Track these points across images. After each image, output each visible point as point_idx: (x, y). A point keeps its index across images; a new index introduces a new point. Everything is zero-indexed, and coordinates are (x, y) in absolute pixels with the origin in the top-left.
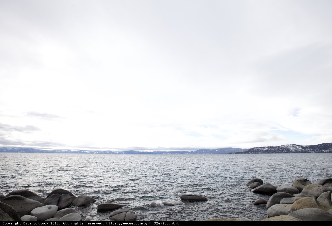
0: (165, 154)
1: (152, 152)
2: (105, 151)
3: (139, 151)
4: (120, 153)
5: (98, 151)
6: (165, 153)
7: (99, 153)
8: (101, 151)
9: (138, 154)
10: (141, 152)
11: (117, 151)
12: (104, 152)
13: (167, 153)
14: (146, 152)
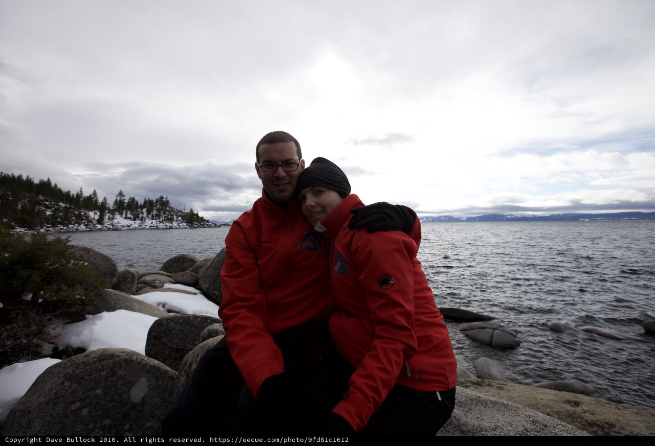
0: (587, 220)
1: (547, 217)
2: (440, 217)
3: (512, 215)
4: (470, 220)
5: (427, 218)
6: (587, 218)
7: (429, 221)
8: (431, 217)
9: (510, 221)
10: (519, 216)
11: (464, 216)
12: (437, 218)
13: (592, 218)
14: (531, 216)
